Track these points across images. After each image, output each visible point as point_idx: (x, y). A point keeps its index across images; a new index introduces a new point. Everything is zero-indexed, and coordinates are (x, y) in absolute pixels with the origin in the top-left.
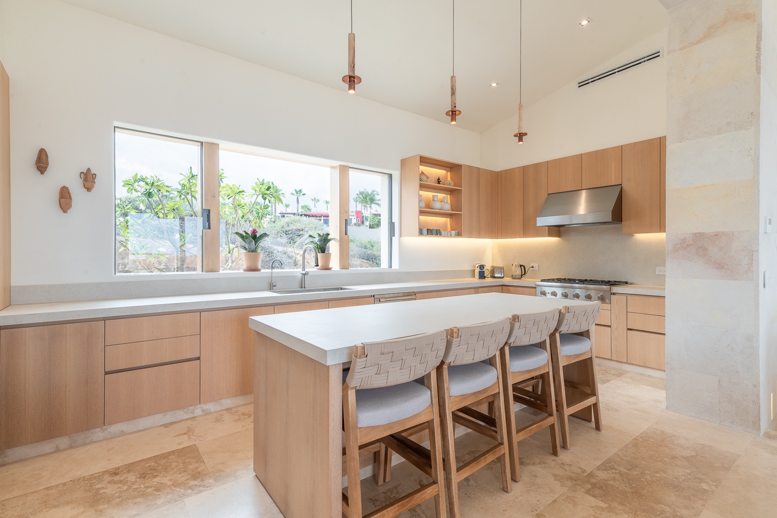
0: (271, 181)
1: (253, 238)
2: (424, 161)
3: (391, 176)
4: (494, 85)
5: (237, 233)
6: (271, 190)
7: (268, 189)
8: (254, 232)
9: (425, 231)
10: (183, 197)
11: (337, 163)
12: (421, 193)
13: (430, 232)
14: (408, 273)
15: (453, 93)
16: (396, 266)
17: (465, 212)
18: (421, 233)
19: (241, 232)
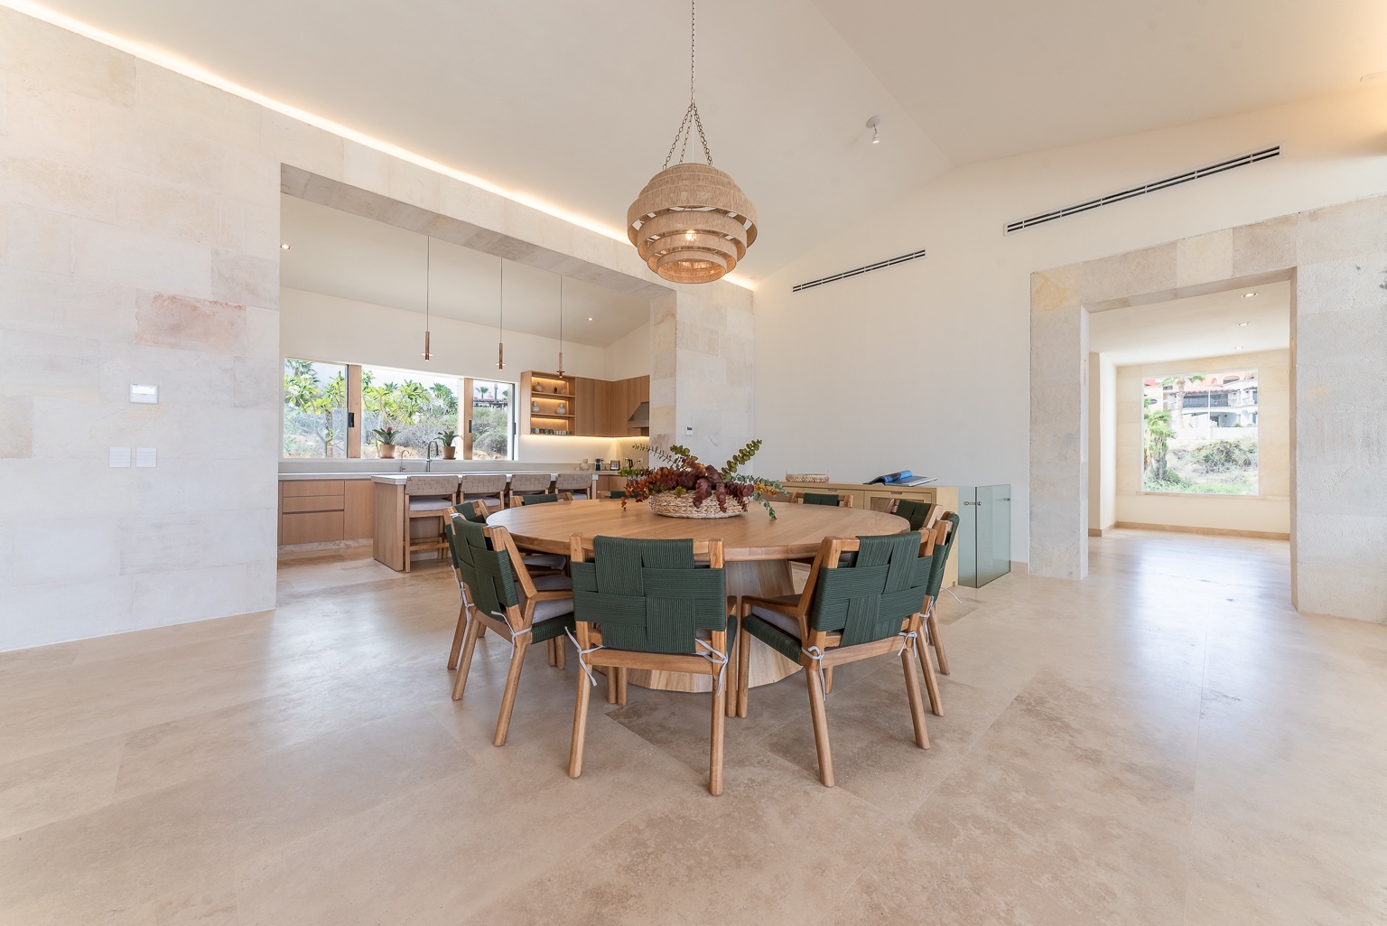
0: (418, 382)
1: (388, 436)
2: (534, 374)
3: (514, 385)
4: (590, 319)
5: (375, 430)
6: (419, 390)
7: (416, 389)
8: (390, 429)
9: (537, 430)
10: (332, 396)
11: (463, 377)
12: (534, 399)
13: (543, 431)
14: (527, 464)
15: (501, 352)
16: (516, 458)
17: (577, 415)
18: (533, 431)
19: (379, 429)
